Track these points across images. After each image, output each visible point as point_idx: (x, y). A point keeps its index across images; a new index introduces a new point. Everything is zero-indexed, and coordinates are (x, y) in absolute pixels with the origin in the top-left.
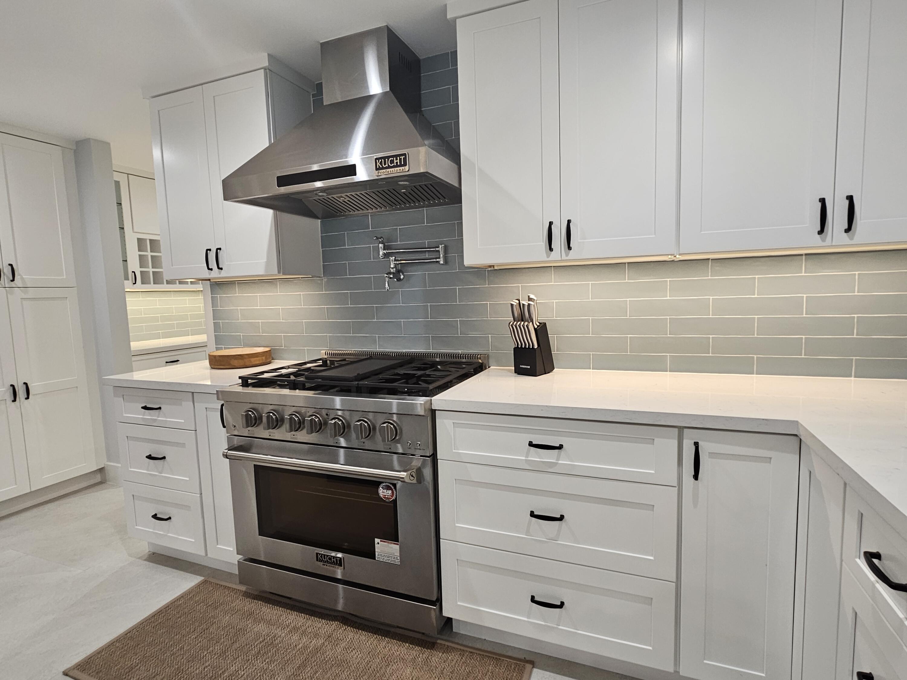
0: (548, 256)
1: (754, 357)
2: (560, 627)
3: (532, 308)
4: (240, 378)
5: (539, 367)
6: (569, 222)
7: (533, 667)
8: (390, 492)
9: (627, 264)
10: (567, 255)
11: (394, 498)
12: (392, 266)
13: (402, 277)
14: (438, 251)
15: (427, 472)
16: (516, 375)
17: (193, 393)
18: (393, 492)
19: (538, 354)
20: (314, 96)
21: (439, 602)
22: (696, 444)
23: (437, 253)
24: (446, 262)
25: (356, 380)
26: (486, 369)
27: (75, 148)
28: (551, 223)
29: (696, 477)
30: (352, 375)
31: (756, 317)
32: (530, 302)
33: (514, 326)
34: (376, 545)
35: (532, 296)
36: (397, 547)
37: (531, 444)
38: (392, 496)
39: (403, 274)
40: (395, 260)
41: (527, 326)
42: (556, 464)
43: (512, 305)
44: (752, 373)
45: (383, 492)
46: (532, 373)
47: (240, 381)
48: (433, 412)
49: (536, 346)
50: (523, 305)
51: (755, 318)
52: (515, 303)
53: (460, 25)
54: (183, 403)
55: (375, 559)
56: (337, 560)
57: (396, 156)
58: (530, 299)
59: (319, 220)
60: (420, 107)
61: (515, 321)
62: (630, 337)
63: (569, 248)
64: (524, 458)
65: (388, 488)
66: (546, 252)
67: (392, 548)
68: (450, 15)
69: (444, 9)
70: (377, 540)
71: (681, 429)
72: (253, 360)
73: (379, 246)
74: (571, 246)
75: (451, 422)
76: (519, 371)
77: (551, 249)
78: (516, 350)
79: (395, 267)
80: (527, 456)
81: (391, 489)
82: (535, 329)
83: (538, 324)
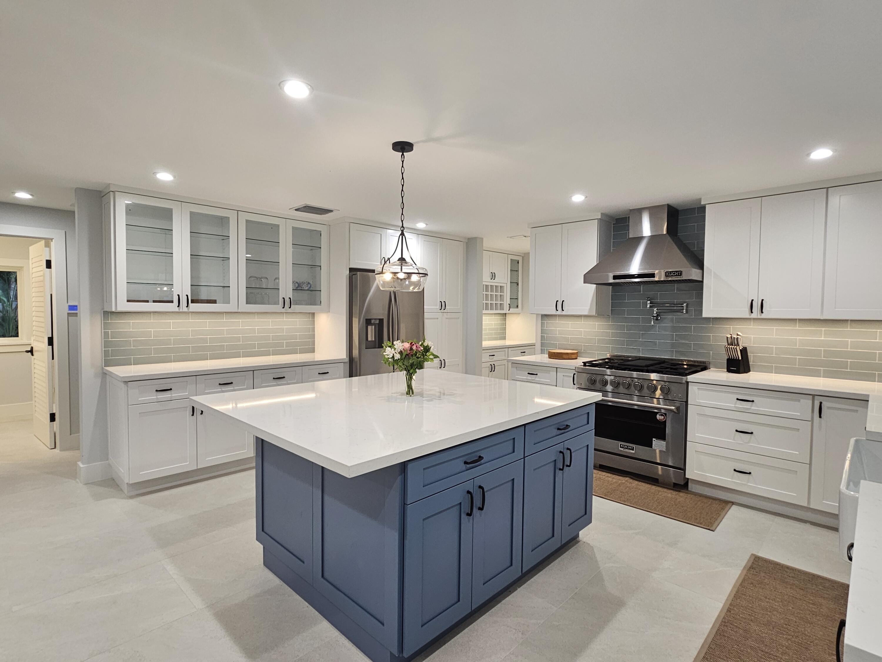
0: (750, 315)
1: (876, 373)
2: (749, 484)
3: (739, 340)
4: (583, 362)
5: (742, 369)
6: (762, 300)
7: (732, 505)
8: (663, 417)
9: (798, 320)
10: (761, 315)
11: (665, 420)
12: (655, 313)
13: (659, 318)
14: (683, 306)
15: (683, 409)
16: (727, 372)
17: (557, 368)
18: (664, 418)
19: (741, 361)
20: (614, 224)
21: (684, 470)
22: (821, 403)
23: (682, 307)
24: (687, 312)
25: (646, 367)
26: (707, 369)
27: (467, 241)
28: (752, 300)
29: (820, 417)
30: (644, 364)
31: (878, 352)
32: (738, 336)
33: (728, 348)
34: (653, 442)
35: (739, 333)
36: (665, 443)
37: (738, 399)
38: (664, 419)
39: (660, 316)
40: (657, 310)
41: (736, 348)
42: (750, 409)
43: (727, 338)
44: (875, 381)
45: (658, 417)
46: (738, 372)
47: (583, 364)
48: (687, 383)
49: (740, 358)
50: (734, 338)
51: (876, 352)
52: (729, 336)
53: (708, 207)
54: (551, 373)
55: (652, 448)
56: (631, 448)
57: (676, 271)
58: (738, 335)
59: (611, 287)
60: (677, 233)
61: (728, 345)
62: (799, 358)
63: (762, 312)
64: (733, 405)
65: (662, 415)
66: (749, 314)
67: (661, 443)
68: (702, 203)
69: (700, 200)
70: (654, 439)
71: (814, 396)
72: (572, 356)
73: (647, 302)
74: (763, 311)
75: (696, 388)
76: (729, 371)
77: (752, 312)
78: (728, 360)
79: (656, 313)
80: (735, 404)
81: (663, 416)
82: (740, 350)
83: (742, 348)
